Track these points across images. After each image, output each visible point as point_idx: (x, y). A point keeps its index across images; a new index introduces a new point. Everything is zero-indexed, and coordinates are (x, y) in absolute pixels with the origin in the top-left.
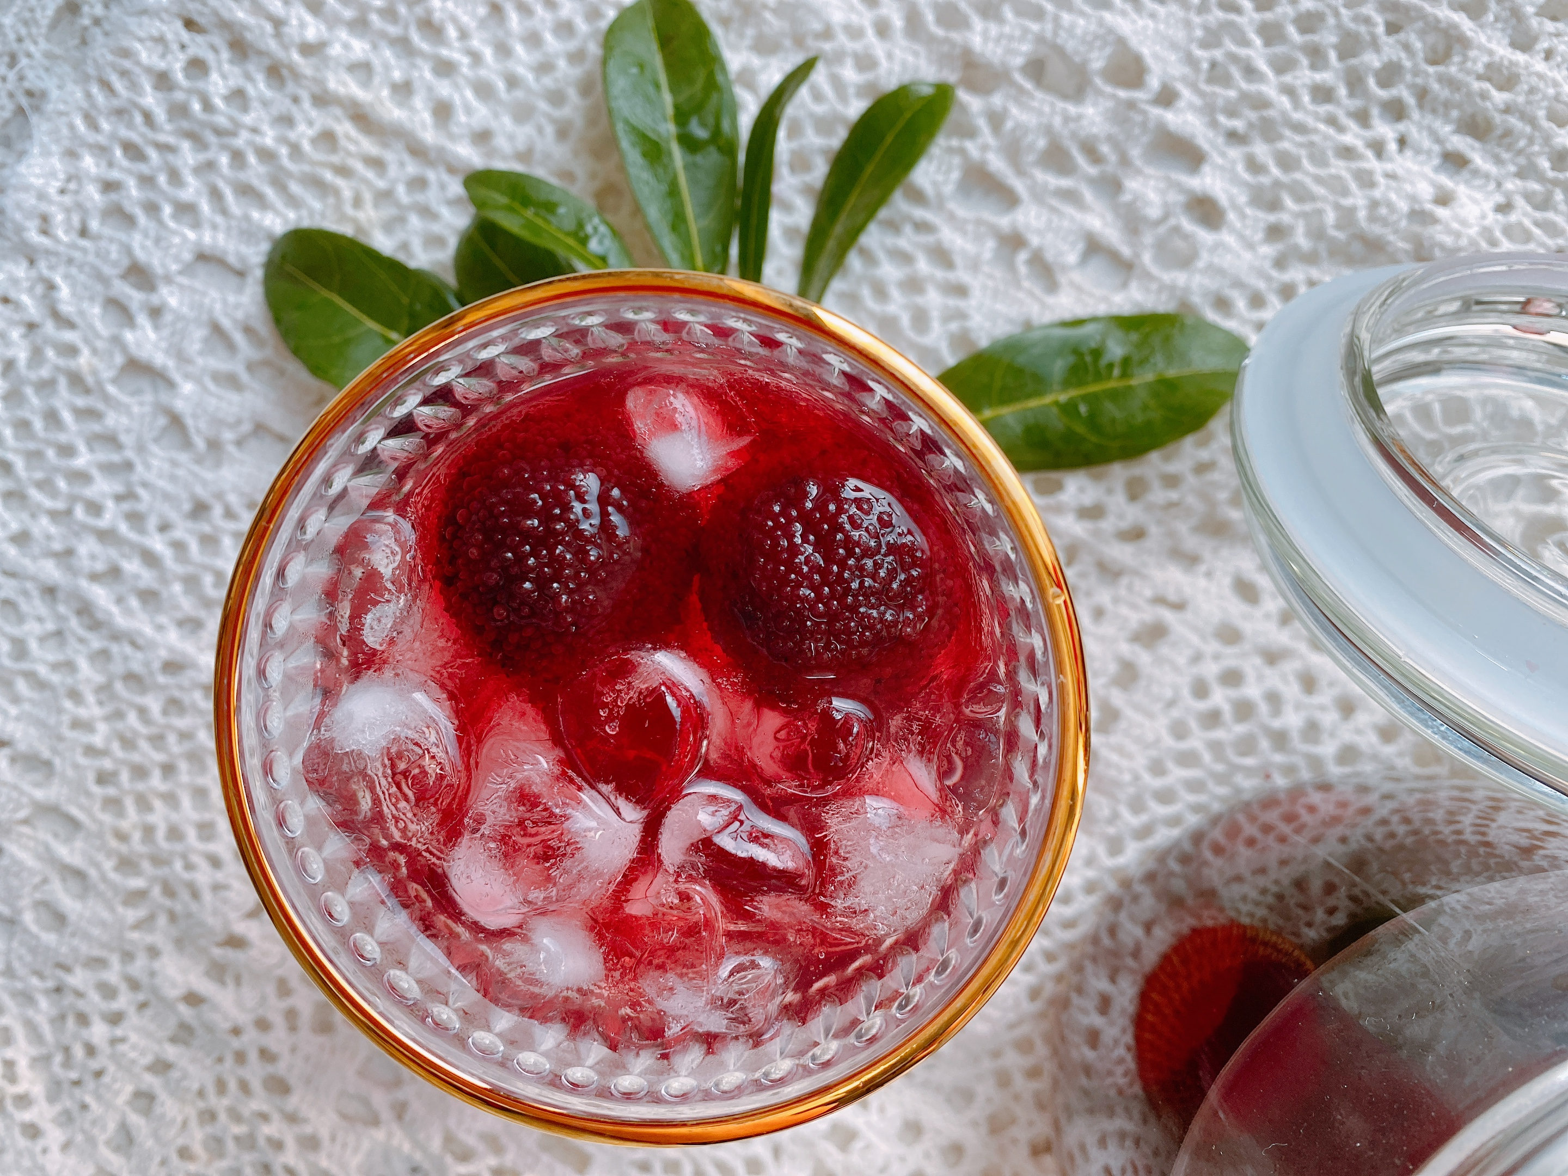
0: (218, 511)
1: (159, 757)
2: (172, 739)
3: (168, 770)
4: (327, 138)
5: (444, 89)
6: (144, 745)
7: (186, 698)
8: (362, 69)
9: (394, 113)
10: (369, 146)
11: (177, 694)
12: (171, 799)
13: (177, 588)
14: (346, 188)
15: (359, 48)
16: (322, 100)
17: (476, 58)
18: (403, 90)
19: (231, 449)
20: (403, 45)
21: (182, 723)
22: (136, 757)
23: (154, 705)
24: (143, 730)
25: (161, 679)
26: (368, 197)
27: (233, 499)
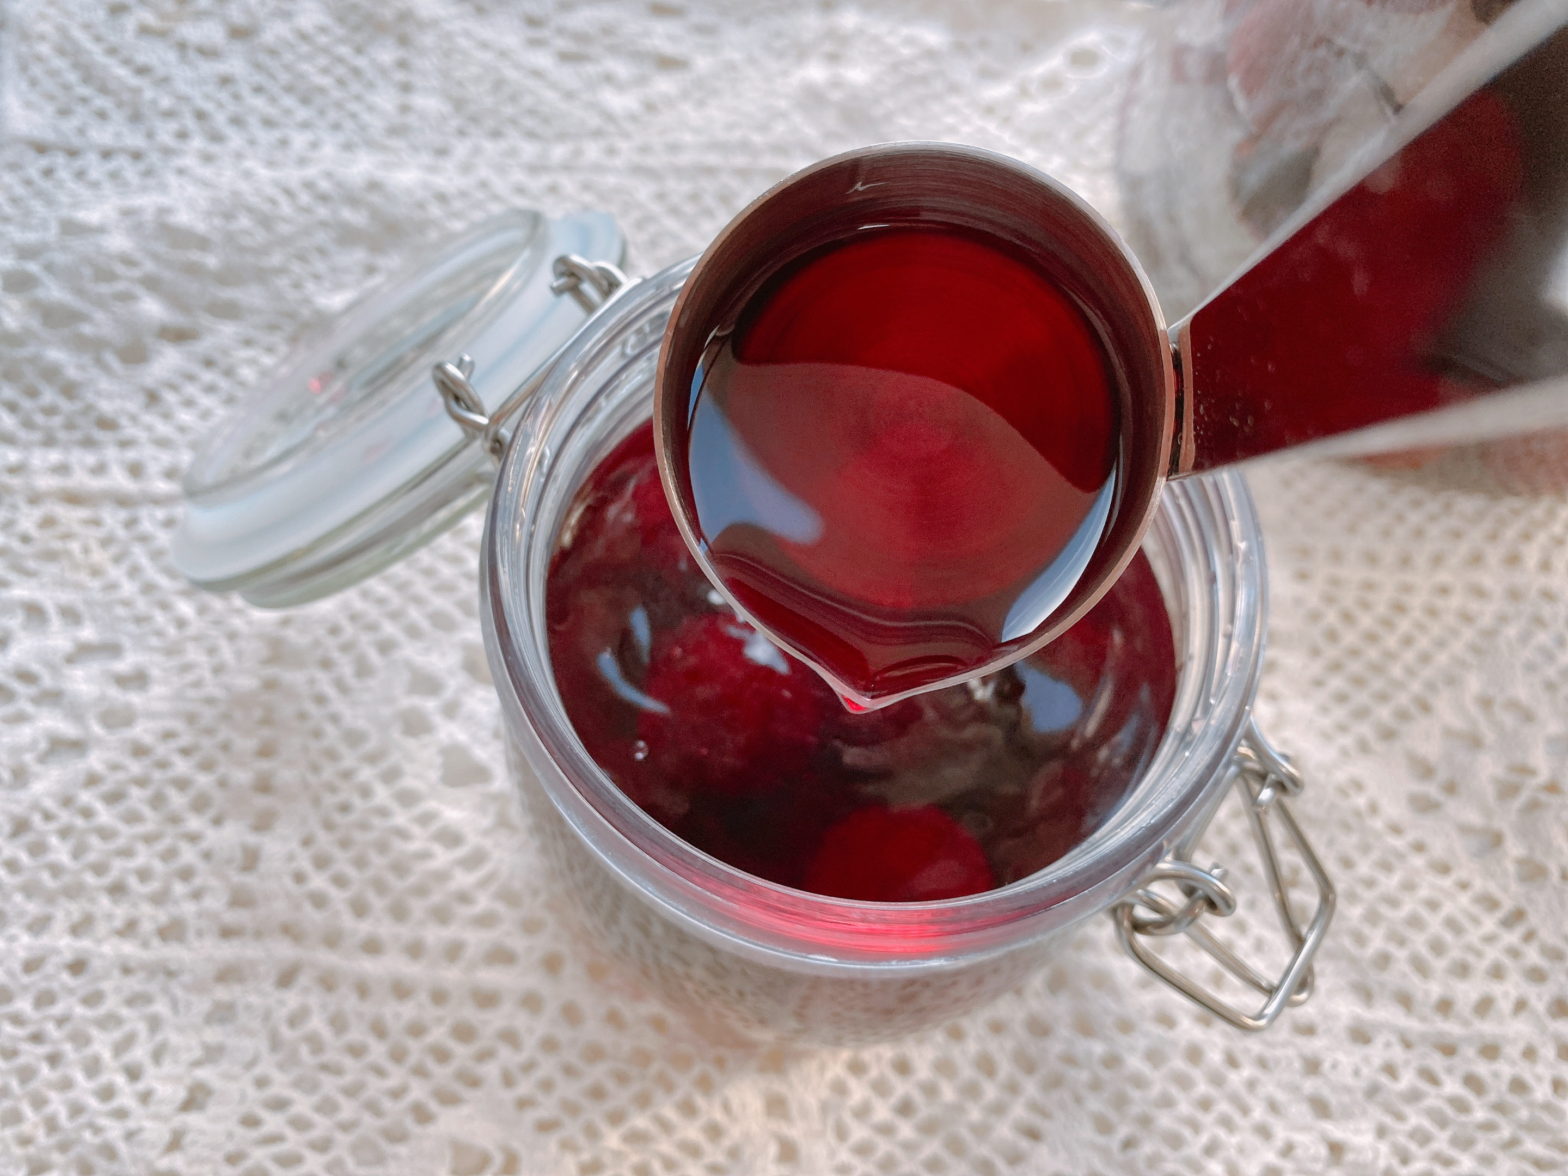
0: (37, 819)
1: (42, 1050)
2: (51, 1029)
3: (54, 1060)
4: (48, 522)
5: (131, 455)
6: (25, 1047)
7: (55, 986)
8: (62, 469)
9: (95, 484)
10: (82, 513)
11: (43, 985)
12: (66, 1084)
13: (18, 898)
14: (75, 546)
15: (54, 456)
16: (35, 499)
17: (149, 428)
18: (100, 469)
19: (36, 768)
20: (88, 443)
21: (58, 1009)
22: (21, 1060)
23: (24, 1005)
24: (21, 1032)
25: (25, 979)
26: (94, 545)
27: (49, 804)
